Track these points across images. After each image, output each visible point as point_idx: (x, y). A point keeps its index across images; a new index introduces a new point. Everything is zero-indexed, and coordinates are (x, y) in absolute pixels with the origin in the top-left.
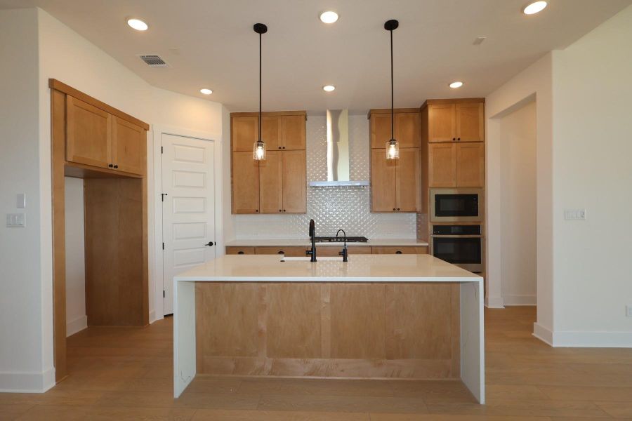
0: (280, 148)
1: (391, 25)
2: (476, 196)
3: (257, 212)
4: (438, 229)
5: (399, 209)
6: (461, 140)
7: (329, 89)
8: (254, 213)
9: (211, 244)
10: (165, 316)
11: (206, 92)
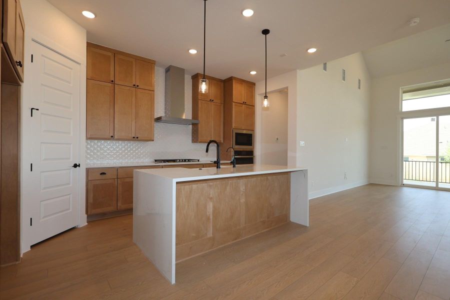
0: (134, 85)
1: (266, 32)
2: (251, 135)
3: (112, 137)
4: (237, 153)
6: (246, 103)
7: (193, 52)
8: (109, 139)
9: (75, 166)
10: (32, 247)
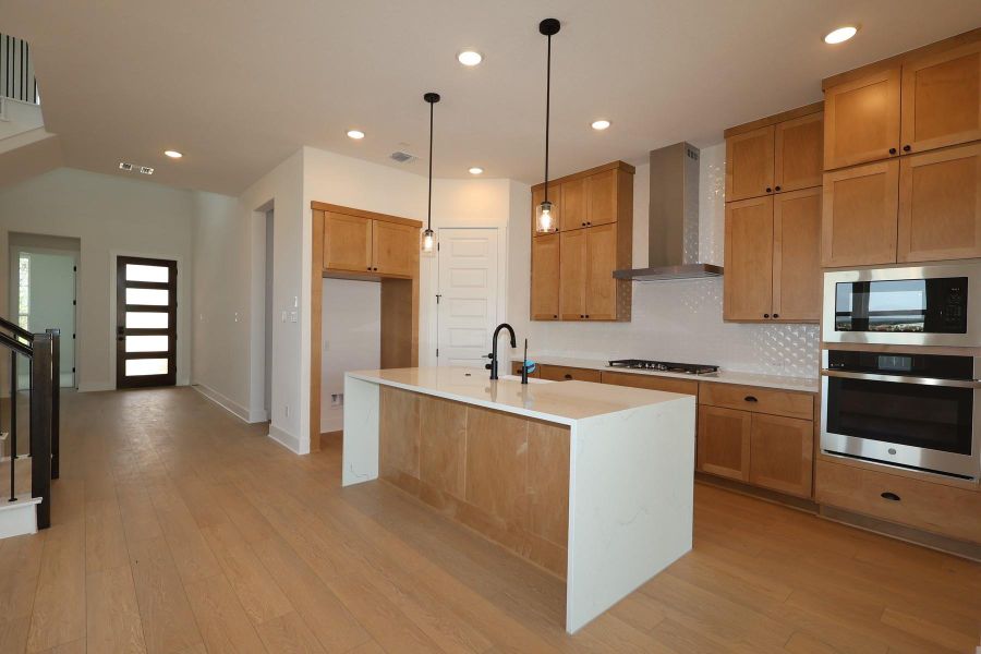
0: (584, 225)
1: (550, 27)
3: (555, 318)
5: (776, 316)
6: (913, 150)
7: (601, 125)
11: (476, 171)
